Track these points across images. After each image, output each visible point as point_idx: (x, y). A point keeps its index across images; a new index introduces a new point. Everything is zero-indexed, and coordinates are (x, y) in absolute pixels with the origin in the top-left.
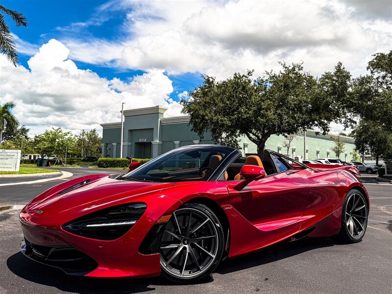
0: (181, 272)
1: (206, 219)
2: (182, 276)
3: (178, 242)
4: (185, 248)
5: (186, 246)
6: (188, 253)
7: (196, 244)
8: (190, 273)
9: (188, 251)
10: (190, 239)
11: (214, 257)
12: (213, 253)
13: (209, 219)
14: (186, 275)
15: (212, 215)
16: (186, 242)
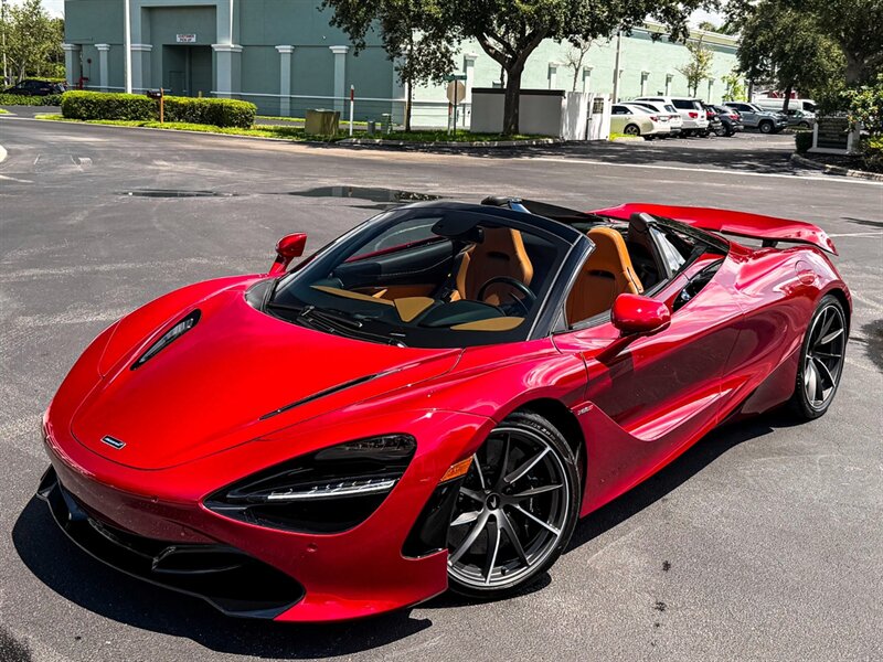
0: (485, 575)
1: (544, 450)
2: (487, 584)
3: (477, 506)
4: (492, 518)
5: (496, 512)
6: (502, 529)
7: (518, 507)
8: (503, 573)
9: (499, 525)
10: (505, 495)
11: (558, 532)
12: (557, 524)
13: (549, 449)
14: (495, 579)
15: (558, 439)
16: (494, 505)
